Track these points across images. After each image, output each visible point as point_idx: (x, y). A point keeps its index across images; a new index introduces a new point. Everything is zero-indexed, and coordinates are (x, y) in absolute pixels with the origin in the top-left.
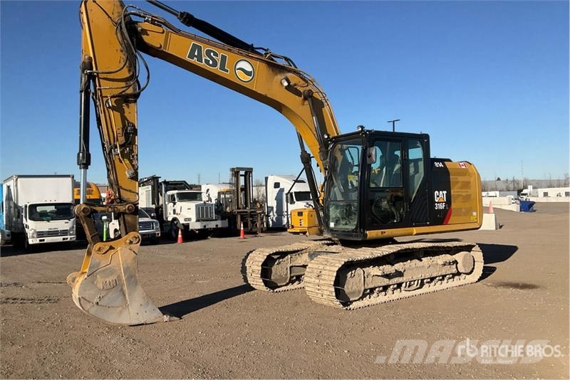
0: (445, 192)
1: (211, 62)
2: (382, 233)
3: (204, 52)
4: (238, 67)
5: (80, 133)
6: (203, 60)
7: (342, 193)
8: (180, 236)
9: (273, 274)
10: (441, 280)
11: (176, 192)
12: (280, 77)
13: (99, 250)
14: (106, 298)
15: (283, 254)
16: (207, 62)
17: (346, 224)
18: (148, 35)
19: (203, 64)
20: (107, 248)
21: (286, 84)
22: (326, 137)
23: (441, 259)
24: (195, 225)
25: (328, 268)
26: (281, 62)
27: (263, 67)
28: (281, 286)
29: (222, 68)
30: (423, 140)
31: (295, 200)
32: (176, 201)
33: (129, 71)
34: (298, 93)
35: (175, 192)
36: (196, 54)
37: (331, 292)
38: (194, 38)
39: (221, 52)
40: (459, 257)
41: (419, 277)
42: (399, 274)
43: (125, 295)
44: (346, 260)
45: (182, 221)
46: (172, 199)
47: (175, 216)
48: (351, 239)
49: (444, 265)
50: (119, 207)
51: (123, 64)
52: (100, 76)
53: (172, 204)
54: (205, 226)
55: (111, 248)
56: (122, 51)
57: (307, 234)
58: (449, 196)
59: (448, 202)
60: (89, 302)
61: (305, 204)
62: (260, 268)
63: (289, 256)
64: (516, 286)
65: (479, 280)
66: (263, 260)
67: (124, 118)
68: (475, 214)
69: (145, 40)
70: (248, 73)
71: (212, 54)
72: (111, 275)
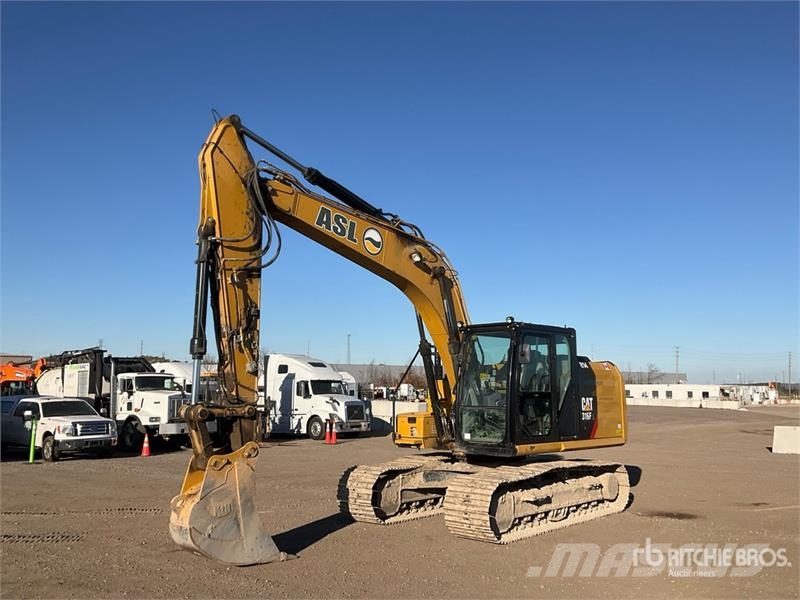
0: (591, 399)
1: (339, 230)
2: (532, 448)
3: (332, 218)
4: (366, 236)
5: (196, 314)
6: (332, 228)
7: (477, 396)
8: (146, 445)
9: (383, 500)
10: (585, 508)
11: (135, 375)
12: (409, 250)
13: (216, 463)
14: (219, 528)
15: (392, 474)
16: (335, 229)
17: (485, 436)
18: (277, 196)
19: (331, 232)
20: (224, 462)
21: (417, 259)
22: (460, 325)
23: (588, 481)
24: (168, 429)
25: (477, 491)
26: (408, 231)
27: (392, 236)
28: (389, 517)
29: (351, 237)
30: (569, 335)
31: (311, 392)
32: (134, 389)
33: (255, 238)
34: (427, 270)
35: (133, 375)
36: (325, 220)
37: (485, 521)
38: (323, 200)
39: (350, 218)
40: (604, 479)
41: (566, 503)
42: (548, 500)
43: (239, 525)
44: (501, 482)
45: (145, 421)
46: (127, 387)
47: (132, 413)
48: (496, 455)
49: (590, 489)
50: (238, 410)
52: (225, 244)
53: (126, 394)
54: (183, 431)
55: (229, 463)
56: (248, 214)
57: (422, 447)
58: (595, 403)
59: (594, 412)
60: (201, 534)
61: (328, 399)
62: (371, 492)
63: (401, 476)
64: (671, 515)
65: (626, 508)
66: (375, 481)
67: (246, 296)
68: (619, 426)
69: (275, 203)
70: (377, 244)
71: (341, 220)
72: (226, 497)
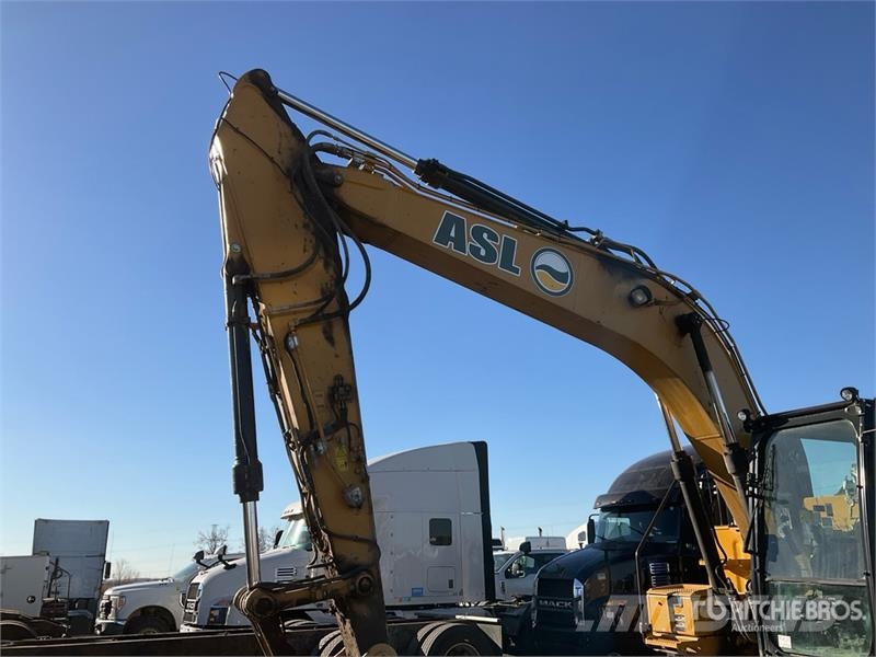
1: (483, 252)
3: (468, 232)
4: (538, 263)
6: (468, 249)
12: (625, 285)
16: (475, 251)
19: (466, 256)
22: (744, 417)
26: (622, 256)
29: (506, 263)
36: (453, 234)
39: (504, 232)
51: (311, 252)
70: (561, 277)
71: (485, 236)
